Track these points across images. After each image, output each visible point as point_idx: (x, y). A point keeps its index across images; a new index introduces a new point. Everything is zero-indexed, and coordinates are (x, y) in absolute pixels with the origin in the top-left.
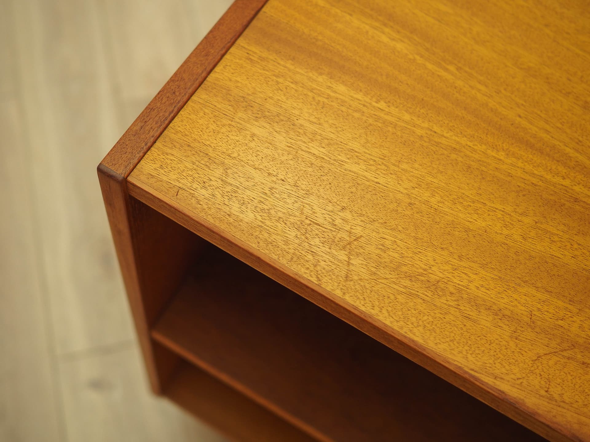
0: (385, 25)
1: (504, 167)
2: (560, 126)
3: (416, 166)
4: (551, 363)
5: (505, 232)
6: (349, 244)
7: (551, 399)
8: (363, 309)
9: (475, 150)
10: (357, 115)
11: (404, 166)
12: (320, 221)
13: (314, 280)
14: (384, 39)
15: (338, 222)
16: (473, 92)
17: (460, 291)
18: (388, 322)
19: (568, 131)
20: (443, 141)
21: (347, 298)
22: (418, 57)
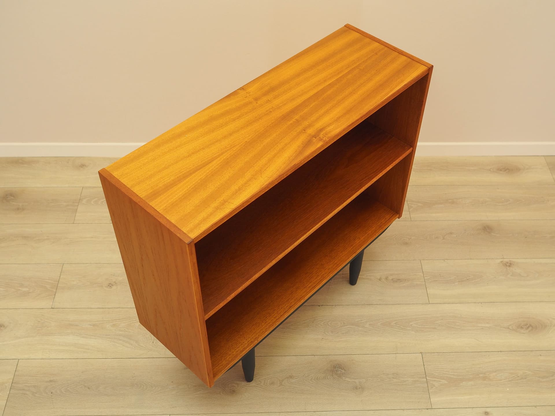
0: (164, 180)
1: (214, 169)
2: (207, 155)
3: (209, 184)
4: (263, 175)
5: (231, 173)
6: (224, 201)
7: (270, 177)
8: (241, 203)
9: (208, 173)
10: (190, 192)
11: (208, 187)
12: (217, 205)
13: (231, 209)
14: (169, 181)
15: (218, 202)
16: (191, 168)
17: (242, 185)
18: (245, 199)
19: (209, 154)
20: (204, 177)
21: (237, 205)
22: (177, 176)
